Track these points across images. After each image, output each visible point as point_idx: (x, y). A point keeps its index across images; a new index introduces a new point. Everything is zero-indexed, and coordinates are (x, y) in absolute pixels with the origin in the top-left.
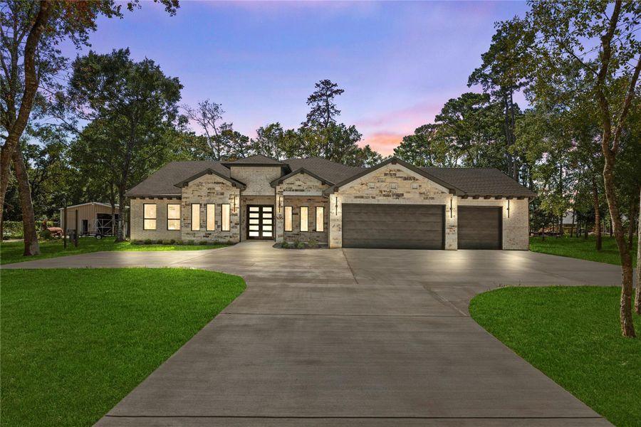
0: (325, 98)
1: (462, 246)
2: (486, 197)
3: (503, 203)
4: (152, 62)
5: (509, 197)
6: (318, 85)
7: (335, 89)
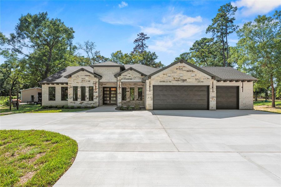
0: (142, 41)
1: (218, 108)
2: (231, 81)
3: (239, 84)
4: (60, 20)
5: (243, 81)
6: (138, 35)
7: (146, 37)
